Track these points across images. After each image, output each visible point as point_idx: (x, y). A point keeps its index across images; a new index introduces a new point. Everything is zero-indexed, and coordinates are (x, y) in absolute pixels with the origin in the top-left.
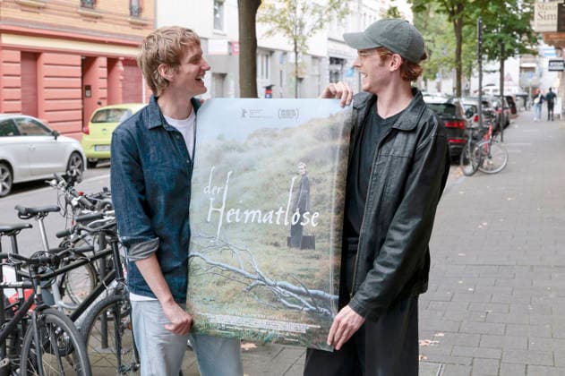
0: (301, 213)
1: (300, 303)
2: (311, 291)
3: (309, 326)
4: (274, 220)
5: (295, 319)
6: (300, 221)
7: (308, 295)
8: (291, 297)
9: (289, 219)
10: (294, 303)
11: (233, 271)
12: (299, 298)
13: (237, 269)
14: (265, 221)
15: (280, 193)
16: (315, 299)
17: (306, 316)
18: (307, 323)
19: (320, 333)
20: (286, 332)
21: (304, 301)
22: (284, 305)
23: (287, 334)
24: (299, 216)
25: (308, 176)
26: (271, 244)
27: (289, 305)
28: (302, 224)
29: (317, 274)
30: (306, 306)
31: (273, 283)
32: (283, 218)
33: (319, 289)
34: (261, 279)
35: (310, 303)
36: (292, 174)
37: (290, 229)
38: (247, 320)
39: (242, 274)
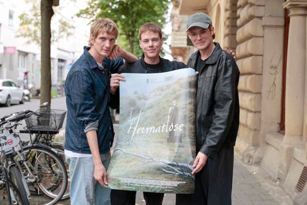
0: (174, 125)
1: (174, 170)
2: (179, 164)
3: (179, 183)
4: (161, 130)
5: (171, 179)
6: (173, 128)
7: (178, 166)
8: (168, 167)
9: (168, 129)
10: (170, 171)
11: (137, 156)
12: (173, 168)
13: (138, 155)
14: (156, 132)
15: (164, 117)
16: (182, 168)
17: (177, 177)
18: (178, 181)
19: (186, 186)
20: (165, 186)
21: (176, 170)
22: (164, 172)
23: (166, 187)
24: (173, 126)
25: (177, 106)
26: (159, 142)
27: (167, 172)
28: (174, 130)
29: (183, 155)
30: (177, 172)
31: (157, 161)
32: (165, 129)
33: (184, 163)
35: (179, 170)
36: (170, 106)
37: (168, 133)
38: (143, 180)
39: (140, 157)
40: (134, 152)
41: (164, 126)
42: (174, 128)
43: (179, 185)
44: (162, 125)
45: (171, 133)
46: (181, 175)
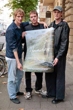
1: (46, 65)
2: (48, 62)
3: (48, 69)
4: (41, 51)
5: (45, 68)
7: (48, 63)
29: (50, 59)
32: (43, 50)
34: (38, 61)
40: (32, 58)
41: (43, 49)
42: (46, 50)
43: (48, 70)
44: (42, 49)
45: (45, 52)
46: (49, 66)
